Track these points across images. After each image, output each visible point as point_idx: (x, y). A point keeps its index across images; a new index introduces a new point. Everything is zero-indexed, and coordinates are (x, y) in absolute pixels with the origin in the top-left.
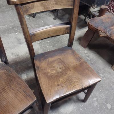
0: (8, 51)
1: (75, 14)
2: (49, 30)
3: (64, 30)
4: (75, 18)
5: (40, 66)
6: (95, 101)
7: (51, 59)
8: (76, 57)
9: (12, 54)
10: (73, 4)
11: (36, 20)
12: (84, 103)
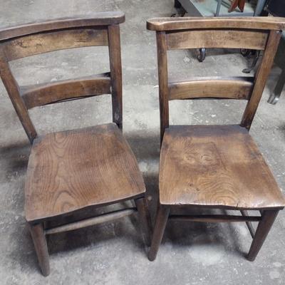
0: (130, 115)
1: (265, 61)
2: (207, 83)
3: (238, 89)
4: (265, 70)
5: (172, 144)
6: (275, 268)
7: (195, 140)
8: (248, 149)
9: (136, 121)
10: (265, 43)
11: (203, 68)
12: (248, 262)
